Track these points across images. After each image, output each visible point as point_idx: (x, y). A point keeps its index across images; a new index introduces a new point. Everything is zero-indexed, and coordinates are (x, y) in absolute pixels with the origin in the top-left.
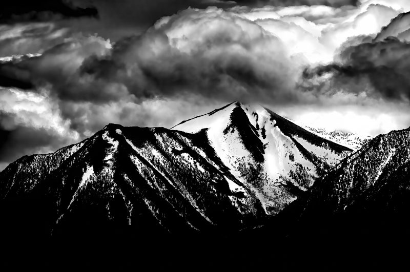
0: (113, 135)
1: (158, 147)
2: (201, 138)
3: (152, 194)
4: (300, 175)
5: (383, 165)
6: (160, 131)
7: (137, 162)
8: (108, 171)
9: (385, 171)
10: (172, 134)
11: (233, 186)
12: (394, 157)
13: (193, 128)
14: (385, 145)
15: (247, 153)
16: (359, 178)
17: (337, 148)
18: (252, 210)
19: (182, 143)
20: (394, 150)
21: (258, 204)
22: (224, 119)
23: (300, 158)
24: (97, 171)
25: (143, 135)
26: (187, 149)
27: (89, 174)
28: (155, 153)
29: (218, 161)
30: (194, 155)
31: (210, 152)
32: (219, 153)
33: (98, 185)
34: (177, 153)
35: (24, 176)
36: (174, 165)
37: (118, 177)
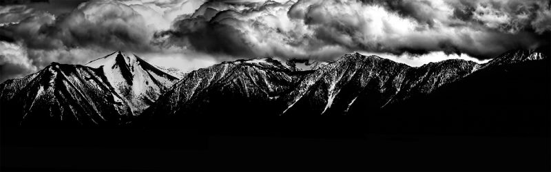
0: (54, 68)
1: (77, 76)
2: (100, 71)
3: (74, 102)
4: (151, 93)
5: (195, 88)
6: (79, 66)
7: (66, 84)
8: (51, 89)
9: (196, 91)
10: (85, 68)
11: (116, 99)
12: (201, 84)
13: (96, 65)
14: (196, 77)
15: (124, 80)
16: (182, 96)
17: (171, 78)
18: (125, 112)
19: (90, 74)
20: (201, 79)
21: (129, 109)
22: (112, 60)
23: (151, 83)
24: (46, 88)
25: (70, 69)
26: (93, 77)
27: (41, 90)
28: (76, 79)
29: (109, 84)
30: (96, 80)
31: (105, 79)
32: (109, 80)
33: (46, 97)
34: (87, 79)
35: (7, 91)
36: (86, 86)
37: (56, 93)
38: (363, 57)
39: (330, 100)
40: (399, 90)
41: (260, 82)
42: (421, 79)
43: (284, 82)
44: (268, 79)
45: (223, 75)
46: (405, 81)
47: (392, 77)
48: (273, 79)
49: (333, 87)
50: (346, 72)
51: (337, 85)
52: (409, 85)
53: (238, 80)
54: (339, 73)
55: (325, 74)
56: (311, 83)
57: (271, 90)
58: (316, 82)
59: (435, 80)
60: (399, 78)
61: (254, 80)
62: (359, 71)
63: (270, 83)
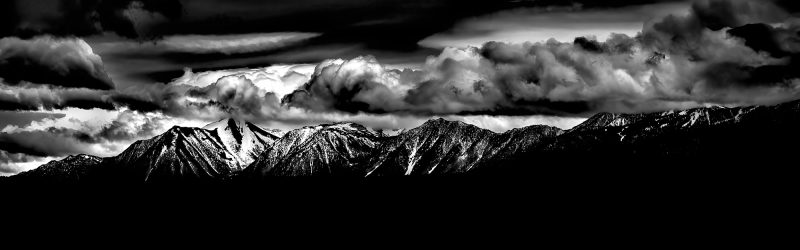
0: (177, 132)
1: (195, 137)
2: (214, 133)
3: (192, 159)
4: (257, 150)
5: (290, 146)
6: (197, 129)
7: (186, 144)
8: (173, 148)
9: (291, 148)
10: (201, 130)
11: (228, 156)
13: (212, 129)
15: (234, 140)
16: (280, 153)
17: (274, 138)
18: (236, 166)
19: (206, 135)
21: (238, 164)
22: (225, 123)
23: (257, 142)
24: (168, 148)
25: (189, 131)
26: (208, 138)
27: (165, 148)
28: (194, 139)
29: (222, 143)
30: (211, 140)
31: (219, 139)
32: (222, 140)
33: (169, 153)
34: (204, 139)
35: (136, 150)
36: (202, 145)
37: (177, 151)
38: (447, 122)
39: (410, 168)
40: (481, 156)
41: (341, 148)
42: (504, 145)
43: (366, 148)
44: (349, 145)
45: (303, 140)
46: (487, 148)
47: (474, 144)
48: (354, 145)
49: (414, 153)
50: (429, 139)
51: (419, 152)
52: (491, 151)
53: (318, 146)
54: (421, 139)
55: (406, 140)
56: (392, 149)
57: (352, 156)
58: (397, 148)
59: (517, 146)
60: (482, 145)
61: (334, 145)
62: (442, 137)
63: (351, 148)
